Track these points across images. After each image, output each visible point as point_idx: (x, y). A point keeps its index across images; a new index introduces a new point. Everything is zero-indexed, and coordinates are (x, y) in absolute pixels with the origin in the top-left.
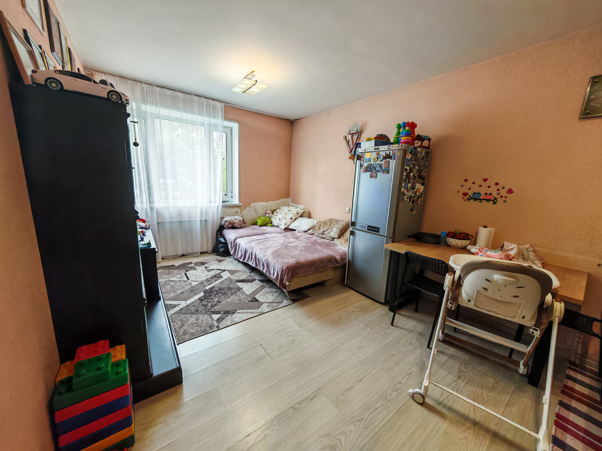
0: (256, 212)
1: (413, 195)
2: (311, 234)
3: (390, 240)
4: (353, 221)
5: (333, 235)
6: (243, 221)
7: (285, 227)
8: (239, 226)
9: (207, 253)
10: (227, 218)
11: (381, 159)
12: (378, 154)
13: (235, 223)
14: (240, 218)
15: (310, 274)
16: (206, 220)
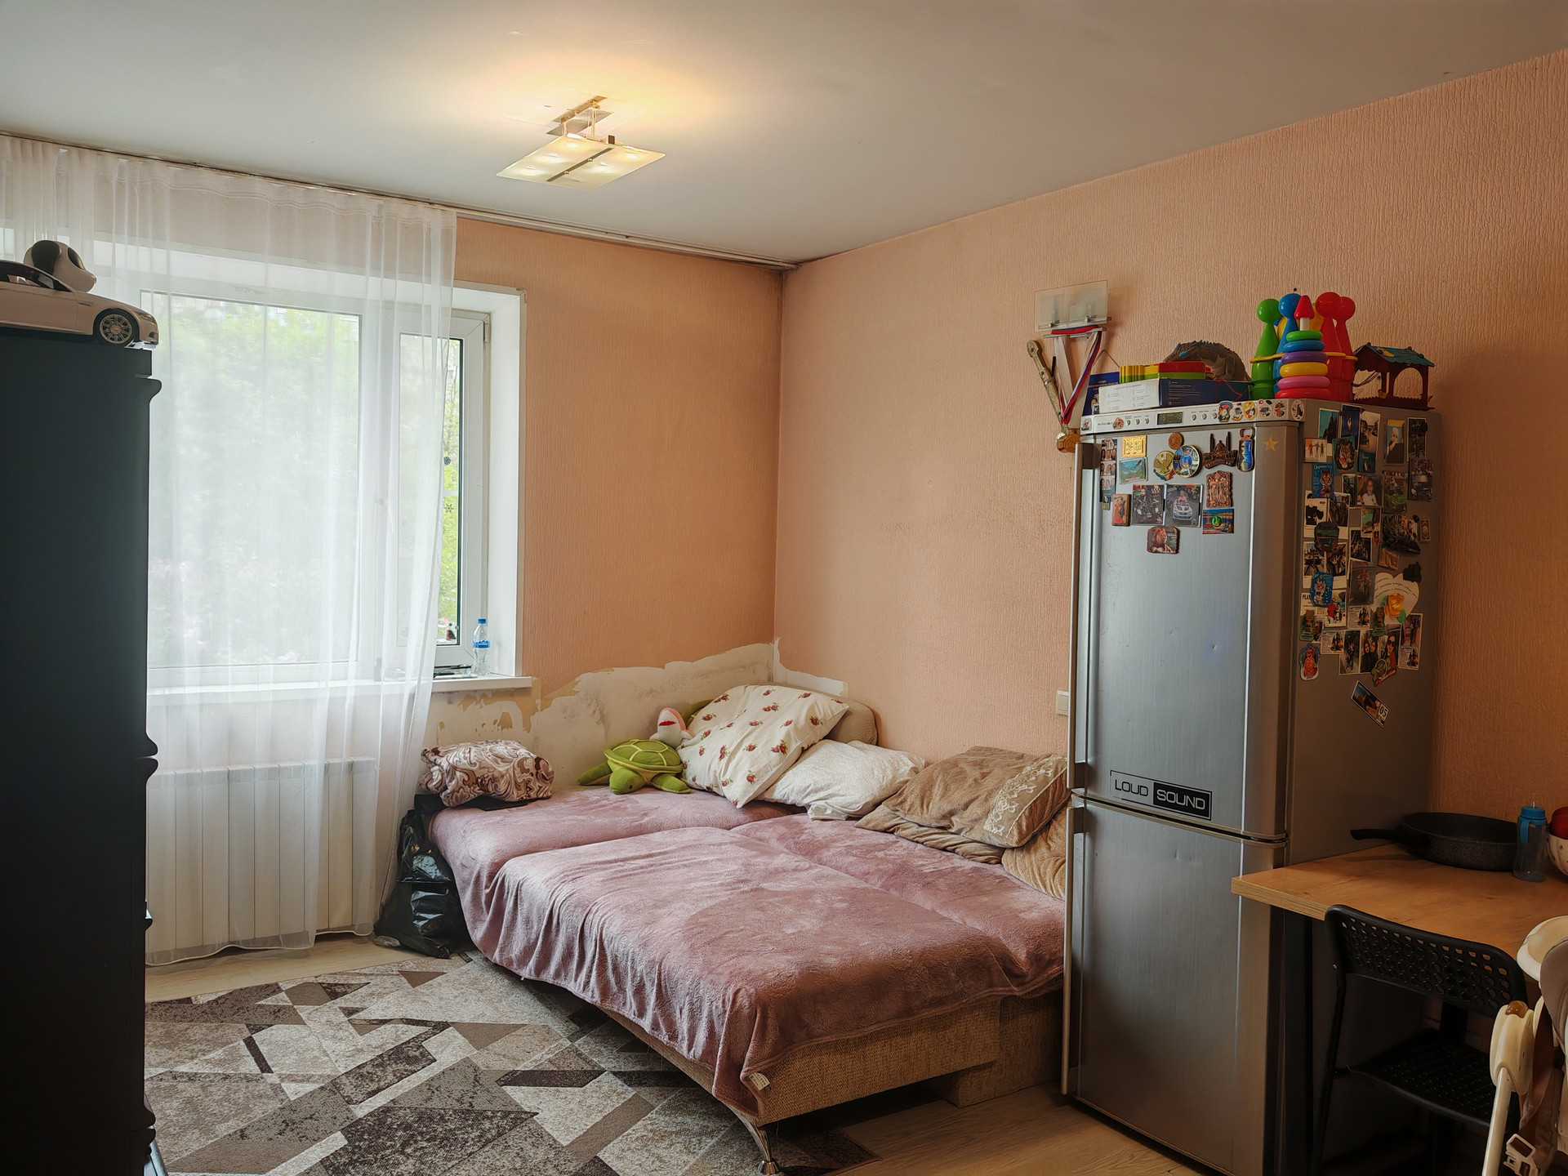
0: (603, 719)
1: (1363, 630)
2: (886, 831)
3: (1268, 852)
4: (1080, 759)
5: (995, 830)
6: (537, 767)
7: (752, 791)
8: (515, 796)
9: (349, 936)
10: (458, 756)
11: (1190, 463)
12: (1178, 442)
13: (494, 780)
14: (523, 752)
15: (875, 1037)
16: (351, 766)
